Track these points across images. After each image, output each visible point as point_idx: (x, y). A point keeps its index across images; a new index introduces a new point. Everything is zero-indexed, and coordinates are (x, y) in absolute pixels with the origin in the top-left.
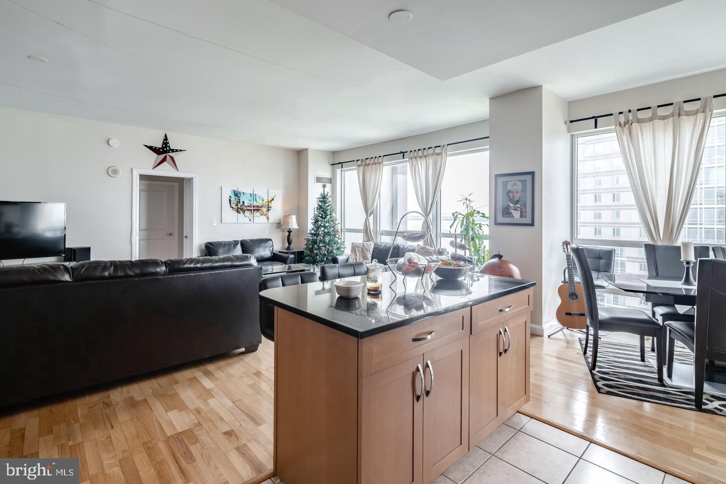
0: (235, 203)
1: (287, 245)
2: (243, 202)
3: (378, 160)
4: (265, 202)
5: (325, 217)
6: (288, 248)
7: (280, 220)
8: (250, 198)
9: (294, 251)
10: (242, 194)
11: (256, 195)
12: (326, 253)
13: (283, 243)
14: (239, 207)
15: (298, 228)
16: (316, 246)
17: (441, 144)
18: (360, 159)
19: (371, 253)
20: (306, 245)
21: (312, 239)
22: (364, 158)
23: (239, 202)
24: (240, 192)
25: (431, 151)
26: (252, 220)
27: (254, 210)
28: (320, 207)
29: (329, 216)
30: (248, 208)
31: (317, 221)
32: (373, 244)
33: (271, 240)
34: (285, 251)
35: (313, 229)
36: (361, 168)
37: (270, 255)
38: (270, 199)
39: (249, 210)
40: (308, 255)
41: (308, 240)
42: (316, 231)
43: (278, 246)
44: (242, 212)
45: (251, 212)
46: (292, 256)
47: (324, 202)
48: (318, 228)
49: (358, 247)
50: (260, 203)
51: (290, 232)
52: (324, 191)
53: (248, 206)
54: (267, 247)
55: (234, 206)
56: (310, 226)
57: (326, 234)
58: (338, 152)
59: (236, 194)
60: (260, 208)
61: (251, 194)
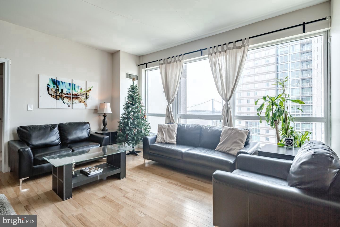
0: (54, 90)
1: (102, 127)
2: (62, 90)
3: (178, 58)
4: (83, 91)
5: (135, 104)
6: (104, 130)
7: (97, 107)
8: (69, 88)
9: (109, 132)
10: (61, 83)
11: (74, 85)
12: (136, 133)
13: (100, 125)
14: (58, 93)
15: (112, 113)
16: (128, 128)
17: (243, 38)
18: (163, 59)
19: (176, 133)
20: (119, 127)
21: (124, 122)
22: (166, 57)
23: (58, 90)
24: (59, 81)
25: (231, 45)
26: (71, 106)
27: (73, 98)
28: (130, 96)
29: (138, 103)
30: (67, 96)
31: (128, 107)
32: (177, 125)
33: (88, 123)
34: (101, 132)
35: (125, 113)
36: (164, 65)
37: (87, 136)
38: (87, 90)
39: (68, 97)
40: (121, 136)
41: (120, 123)
42: (127, 115)
43: (94, 128)
44: (60, 99)
45: (70, 99)
46: (107, 137)
47: (134, 92)
48: (129, 113)
49: (164, 128)
50: (78, 92)
51: (105, 116)
52: (133, 83)
53: (67, 94)
54: (84, 129)
55: (52, 93)
56: (122, 111)
57: (136, 118)
58: (143, 56)
59: (55, 82)
60: (79, 96)
61: (70, 84)
